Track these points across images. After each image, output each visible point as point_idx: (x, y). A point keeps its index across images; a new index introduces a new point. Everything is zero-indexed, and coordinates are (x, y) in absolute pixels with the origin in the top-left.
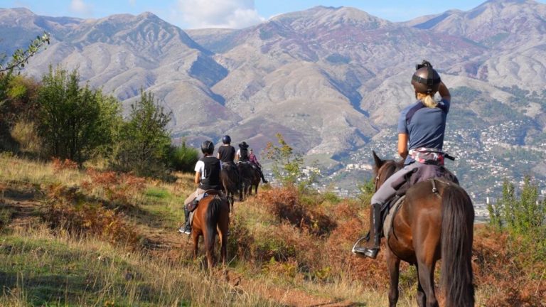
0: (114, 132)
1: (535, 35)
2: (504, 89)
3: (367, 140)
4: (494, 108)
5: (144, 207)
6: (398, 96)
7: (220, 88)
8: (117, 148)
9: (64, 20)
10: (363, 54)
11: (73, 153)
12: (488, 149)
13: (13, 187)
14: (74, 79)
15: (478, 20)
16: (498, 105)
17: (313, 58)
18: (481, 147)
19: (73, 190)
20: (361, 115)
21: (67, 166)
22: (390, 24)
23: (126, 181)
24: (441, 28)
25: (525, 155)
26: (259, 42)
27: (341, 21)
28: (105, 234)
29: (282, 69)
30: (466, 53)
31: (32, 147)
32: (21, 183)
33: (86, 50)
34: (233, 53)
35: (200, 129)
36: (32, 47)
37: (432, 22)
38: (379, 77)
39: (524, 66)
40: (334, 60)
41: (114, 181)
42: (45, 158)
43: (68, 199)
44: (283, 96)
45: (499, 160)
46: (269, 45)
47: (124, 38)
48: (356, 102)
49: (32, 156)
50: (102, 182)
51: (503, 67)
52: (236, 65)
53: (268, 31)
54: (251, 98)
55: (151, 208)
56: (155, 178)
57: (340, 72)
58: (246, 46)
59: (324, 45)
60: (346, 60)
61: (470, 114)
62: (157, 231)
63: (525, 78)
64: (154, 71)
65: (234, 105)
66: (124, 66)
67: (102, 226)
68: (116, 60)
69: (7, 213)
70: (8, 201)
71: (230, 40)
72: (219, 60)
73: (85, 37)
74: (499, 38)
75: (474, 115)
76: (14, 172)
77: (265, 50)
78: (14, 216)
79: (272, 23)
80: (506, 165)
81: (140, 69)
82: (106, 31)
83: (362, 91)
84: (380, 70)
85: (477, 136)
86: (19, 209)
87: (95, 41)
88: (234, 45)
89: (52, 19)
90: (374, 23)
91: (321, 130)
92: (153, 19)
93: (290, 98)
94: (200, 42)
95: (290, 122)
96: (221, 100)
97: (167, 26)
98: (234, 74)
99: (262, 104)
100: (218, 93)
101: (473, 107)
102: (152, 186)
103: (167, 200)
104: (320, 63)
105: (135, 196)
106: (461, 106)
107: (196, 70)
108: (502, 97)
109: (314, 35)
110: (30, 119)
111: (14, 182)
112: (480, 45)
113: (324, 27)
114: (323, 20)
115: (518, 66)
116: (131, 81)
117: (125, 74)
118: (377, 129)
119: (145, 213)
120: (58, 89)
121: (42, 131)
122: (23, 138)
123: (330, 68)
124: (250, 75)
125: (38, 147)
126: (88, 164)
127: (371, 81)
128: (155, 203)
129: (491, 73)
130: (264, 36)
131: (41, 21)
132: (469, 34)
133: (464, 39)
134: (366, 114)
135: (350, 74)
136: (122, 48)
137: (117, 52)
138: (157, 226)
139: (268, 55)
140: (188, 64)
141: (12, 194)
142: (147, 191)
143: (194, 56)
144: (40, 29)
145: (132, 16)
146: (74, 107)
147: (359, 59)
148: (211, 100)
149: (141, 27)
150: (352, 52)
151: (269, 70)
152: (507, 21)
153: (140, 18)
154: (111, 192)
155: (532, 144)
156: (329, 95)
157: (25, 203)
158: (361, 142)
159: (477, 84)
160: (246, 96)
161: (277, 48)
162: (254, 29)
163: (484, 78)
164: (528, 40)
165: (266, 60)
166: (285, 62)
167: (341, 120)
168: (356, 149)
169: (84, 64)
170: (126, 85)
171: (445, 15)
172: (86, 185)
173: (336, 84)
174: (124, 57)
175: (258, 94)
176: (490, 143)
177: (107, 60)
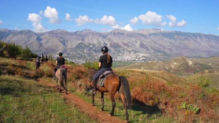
0: (21, 52)
1: (91, 35)
2: (87, 43)
3: (66, 51)
4: (86, 46)
5: (26, 66)
6: (71, 44)
7: (41, 42)
8: (22, 55)
9: (14, 31)
10: (65, 37)
11: (14, 56)
12: (85, 52)
13: (3, 64)
14: (14, 44)
15: (83, 32)
16: (87, 45)
17: (57, 37)
18: (84, 52)
19: (14, 64)
20: (65, 47)
21: (13, 59)
22: (70, 32)
23: (23, 62)
24: (78, 33)
25: (90, 53)
26: (48, 35)
27: (62, 31)
28: (18, 74)
29: (52, 39)
30: (81, 37)
31: (7, 55)
32: (5, 63)
33: (17, 36)
34: (43, 36)
35: (38, 49)
36: (8, 35)
37: (76, 32)
38: (68, 41)
39: (90, 40)
40: (61, 38)
41: (21, 62)
42: (9, 58)
43: (13, 66)
44: (52, 44)
45: (87, 54)
46: (50, 35)
47: (24, 34)
48: (64, 45)
49: (7, 57)
50: (19, 62)
51: (87, 40)
52: (44, 38)
53: (50, 33)
54: (47, 44)
55: (28, 67)
56: (29, 61)
57: (62, 40)
58: (46, 35)
59: (59, 35)
60: (63, 38)
61: (82, 47)
62: (29, 71)
63: (90, 41)
64: (30, 39)
65: (44, 45)
66: (24, 38)
67: (18, 73)
68: (23, 37)
69: (2, 69)
70: (2, 67)
71: (43, 34)
72: (41, 37)
73: (17, 34)
74: (86, 35)
75: (83, 47)
76: (3, 61)
77: (49, 36)
78: (3, 70)
79: (50, 32)
80: (88, 54)
81: (27, 39)
82: (21, 32)
83: (65, 43)
84: (68, 39)
85: (83, 50)
86: (4, 68)
87: (19, 34)
88: (44, 35)
89: (11, 30)
90: (67, 32)
91: (59, 49)
92: (29, 31)
93: (53, 44)
94: (38, 35)
95: (53, 48)
96: (41, 44)
97: (32, 32)
98: (44, 40)
99: (49, 45)
100: (41, 43)
101: (83, 46)
102: (28, 62)
103: (31, 65)
104: (58, 38)
105: (25, 65)
106: (81, 45)
107: (37, 39)
108: (87, 44)
109: (57, 34)
110: (7, 50)
111: (3, 63)
112: (83, 36)
113: (59, 32)
114: (59, 31)
115: (89, 40)
116: (26, 41)
117: (24, 40)
118: (68, 49)
119: (27, 68)
120: (11, 46)
121: (9, 52)
122: (5, 54)
123: (60, 39)
124: (46, 40)
125: (8, 56)
126: (17, 58)
127: (67, 41)
128: (28, 66)
129: (85, 40)
130: (49, 34)
131: (10, 31)
132: (82, 34)
133: (81, 35)
134: (66, 46)
135: (63, 40)
136: (24, 35)
137: (23, 36)
138: (29, 70)
139: (49, 37)
140: (36, 38)
141: (3, 65)
142: (27, 63)
143: (37, 37)
144: (9, 32)
145: (25, 30)
146: (14, 49)
147: (65, 38)
148: (40, 44)
149: (27, 32)
150: (64, 37)
151: (50, 39)
152: (87, 33)
153: (27, 30)
154: (20, 64)
155: (91, 51)
156: (60, 43)
157: (5, 67)
158: (65, 51)
159: (83, 42)
160: (46, 43)
161: (51, 36)
162: (47, 32)
163: (84, 41)
164: (90, 36)
165: (49, 38)
166: (52, 38)
167: (62, 47)
168: (64, 52)
169: (17, 38)
170: (24, 42)
171: (78, 31)
172: (16, 63)
173: (61, 42)
174: (24, 37)
175: (48, 43)
176: (85, 51)
177: (21, 38)
